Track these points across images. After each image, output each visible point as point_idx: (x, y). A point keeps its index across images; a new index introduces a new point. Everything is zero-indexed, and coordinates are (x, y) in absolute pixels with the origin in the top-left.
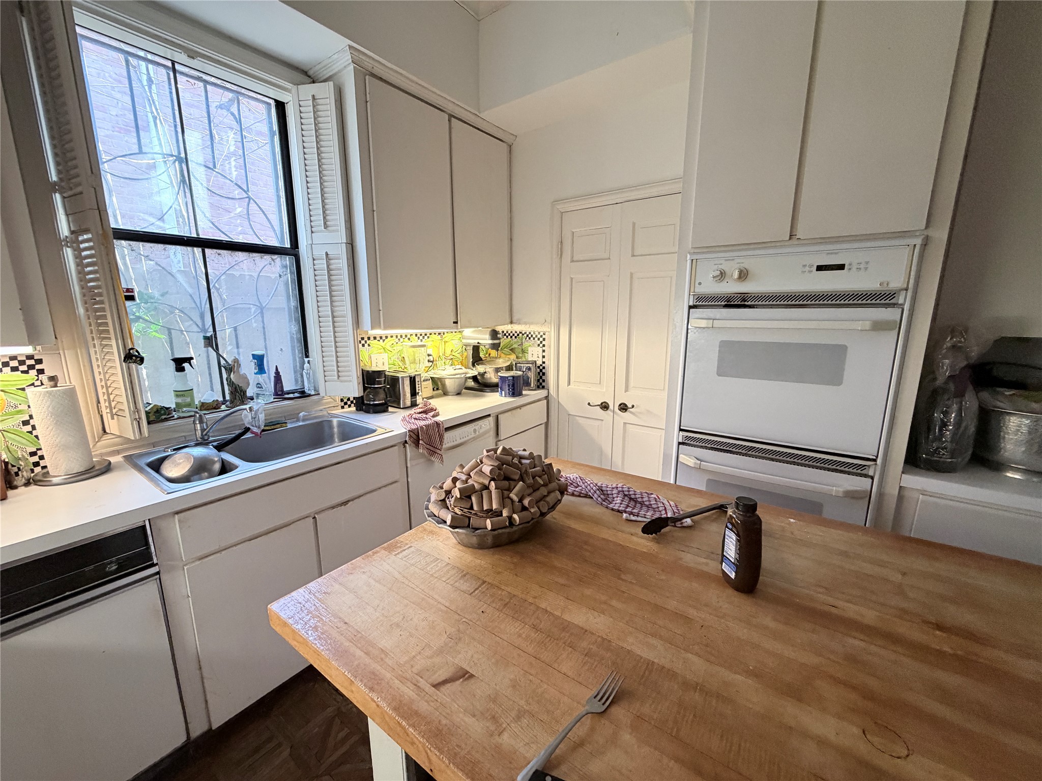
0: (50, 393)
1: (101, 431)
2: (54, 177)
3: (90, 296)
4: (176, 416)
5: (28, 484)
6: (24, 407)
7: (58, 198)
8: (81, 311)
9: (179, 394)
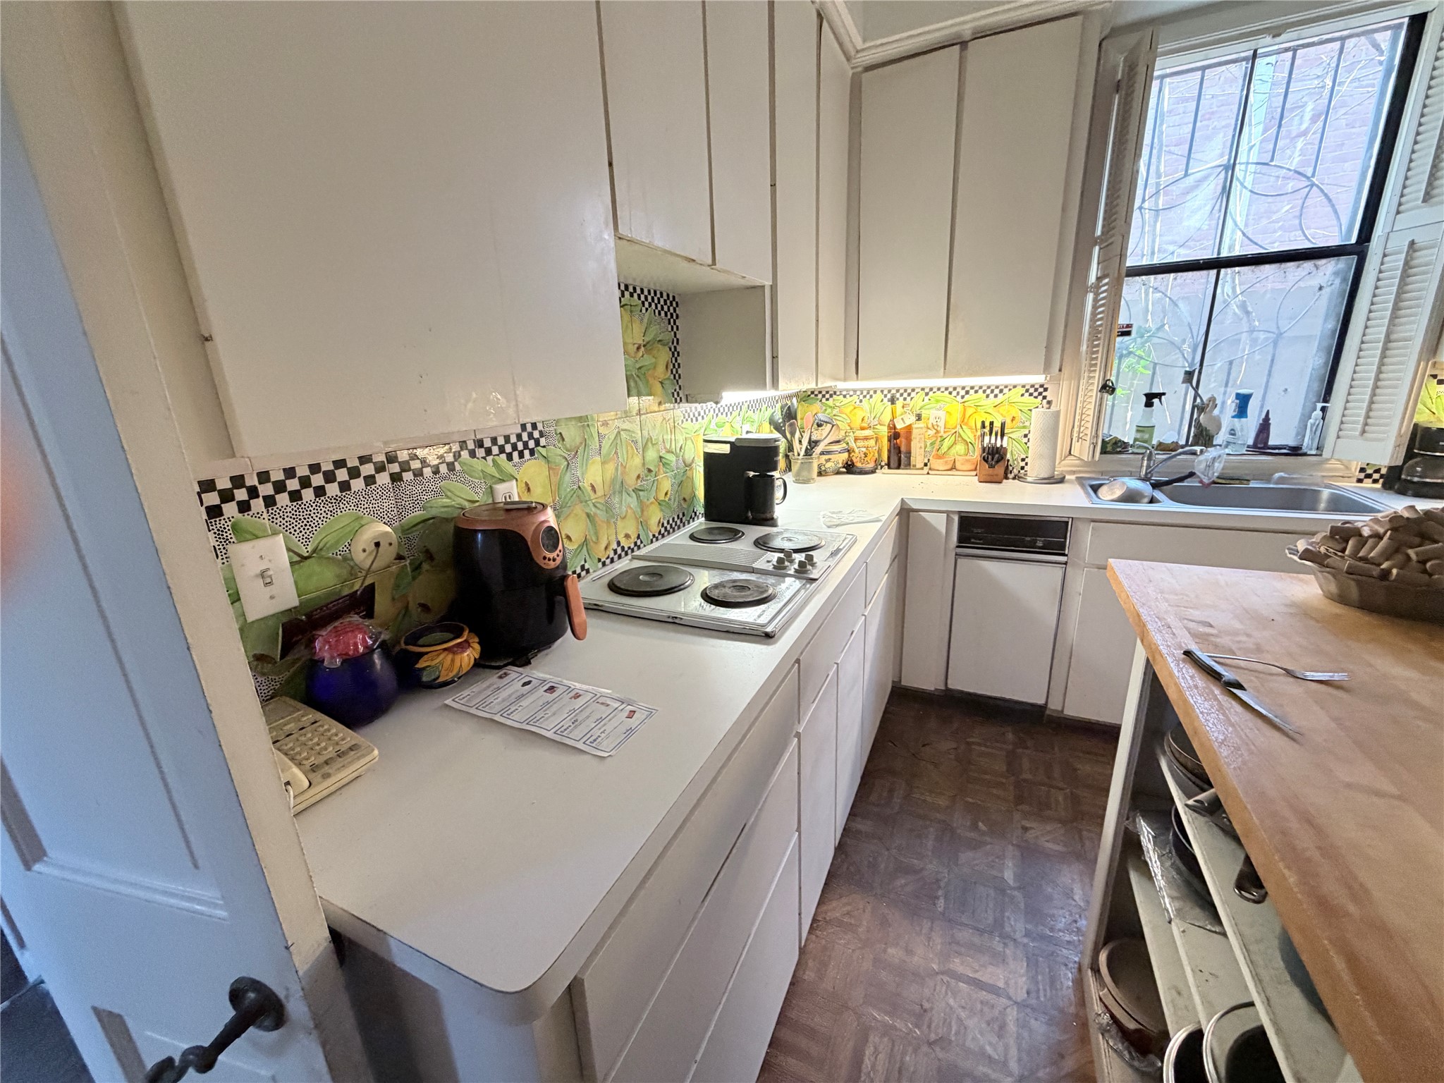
0: (1044, 413)
1: (1068, 453)
2: (1099, 232)
3: (1094, 332)
4: (1130, 452)
5: (1014, 478)
6: (1027, 424)
7: (1097, 248)
8: (1084, 348)
9: (1140, 429)
